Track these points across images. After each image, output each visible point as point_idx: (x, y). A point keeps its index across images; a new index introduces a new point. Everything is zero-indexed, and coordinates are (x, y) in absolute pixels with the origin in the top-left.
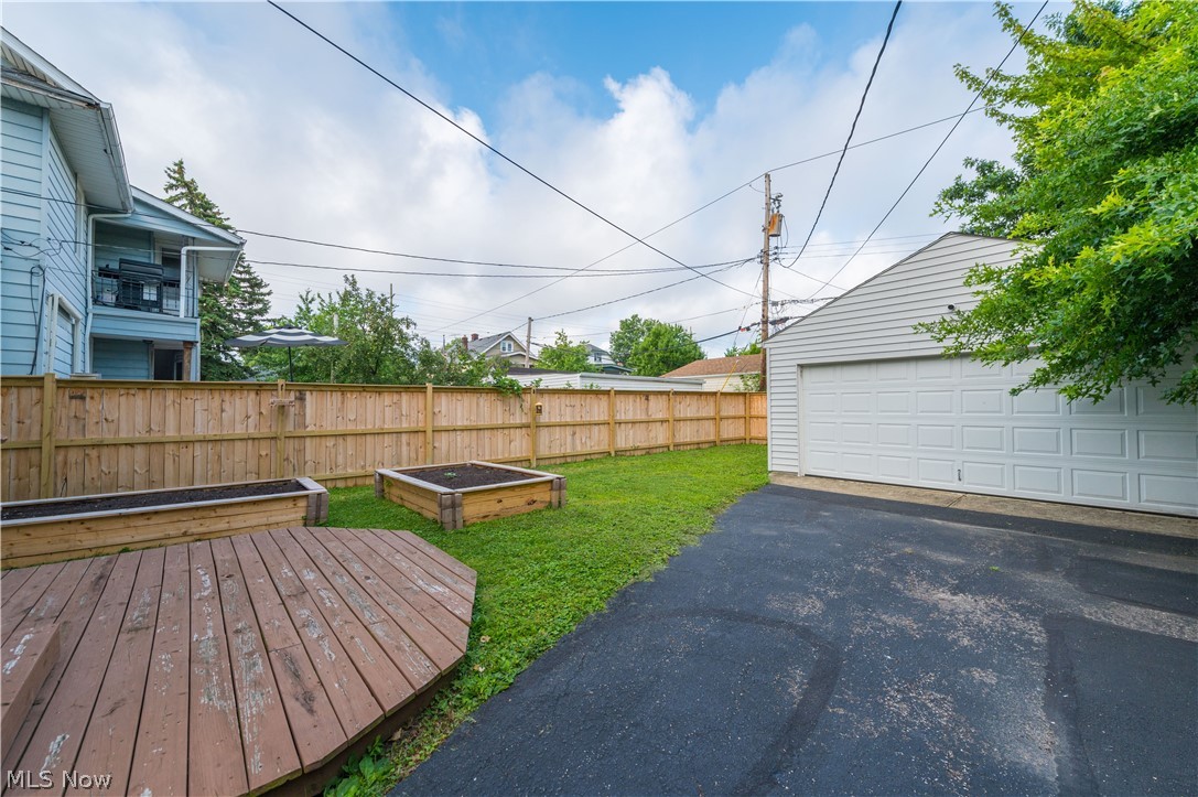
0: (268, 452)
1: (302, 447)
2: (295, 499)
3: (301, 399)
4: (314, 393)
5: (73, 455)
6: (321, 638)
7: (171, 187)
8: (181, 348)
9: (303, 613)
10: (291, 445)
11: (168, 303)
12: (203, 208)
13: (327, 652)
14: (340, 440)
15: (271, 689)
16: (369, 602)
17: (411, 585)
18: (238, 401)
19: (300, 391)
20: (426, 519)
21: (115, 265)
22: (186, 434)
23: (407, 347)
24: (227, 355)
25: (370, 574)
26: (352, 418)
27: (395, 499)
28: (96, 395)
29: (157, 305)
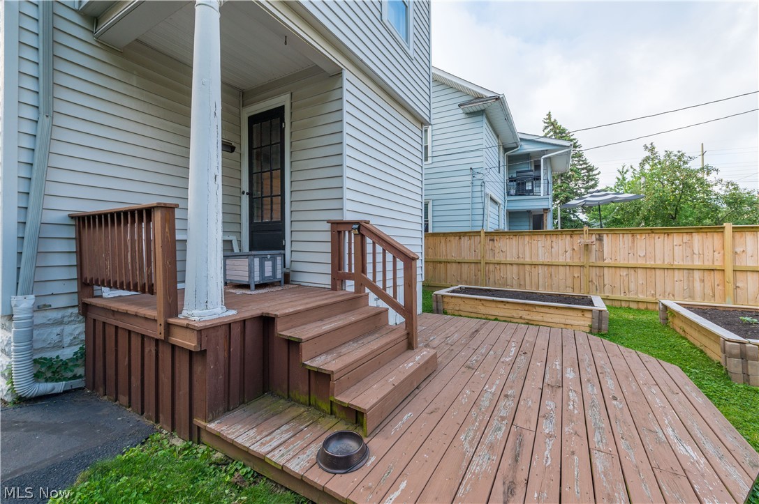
0: (579, 275)
1: (602, 274)
2: (583, 310)
3: (600, 239)
4: (610, 235)
5: (492, 267)
6: (550, 436)
7: (546, 128)
8: (543, 213)
9: (549, 405)
10: (594, 272)
11: (536, 190)
12: (560, 133)
13: (547, 452)
14: (632, 272)
15: (495, 458)
16: (605, 424)
17: (657, 428)
18: (560, 241)
19: (599, 234)
20: (709, 359)
21: (514, 175)
22: (535, 261)
23: (707, 192)
24: (574, 215)
25: (619, 396)
26: (642, 255)
27: (678, 330)
28: (498, 239)
29: (531, 191)
